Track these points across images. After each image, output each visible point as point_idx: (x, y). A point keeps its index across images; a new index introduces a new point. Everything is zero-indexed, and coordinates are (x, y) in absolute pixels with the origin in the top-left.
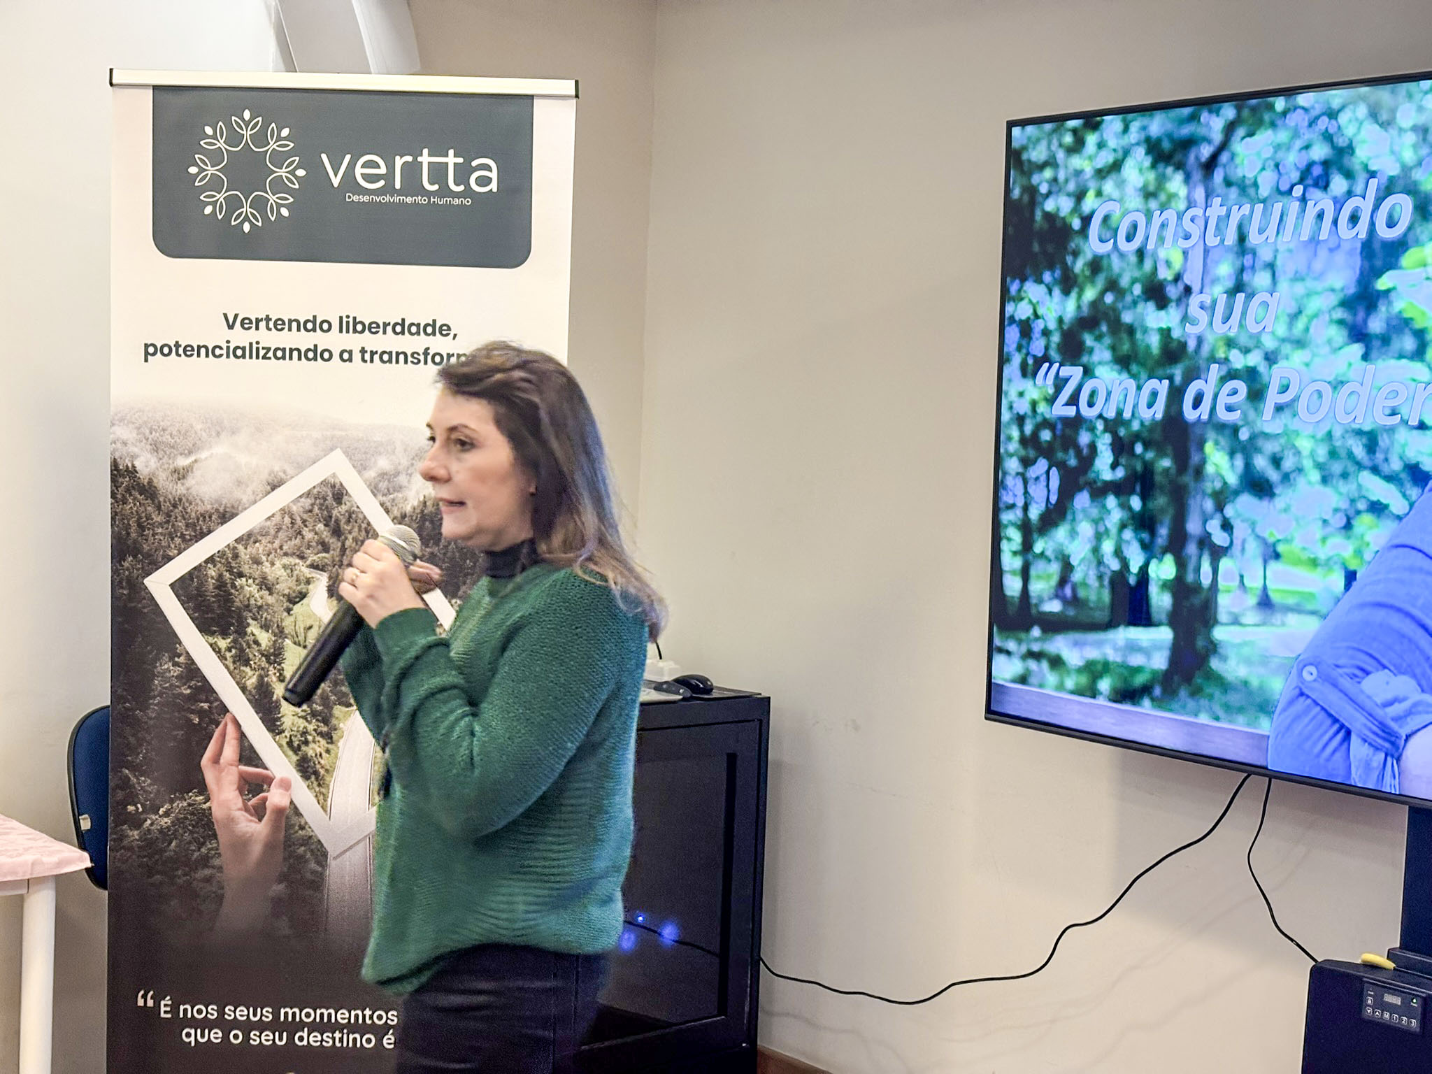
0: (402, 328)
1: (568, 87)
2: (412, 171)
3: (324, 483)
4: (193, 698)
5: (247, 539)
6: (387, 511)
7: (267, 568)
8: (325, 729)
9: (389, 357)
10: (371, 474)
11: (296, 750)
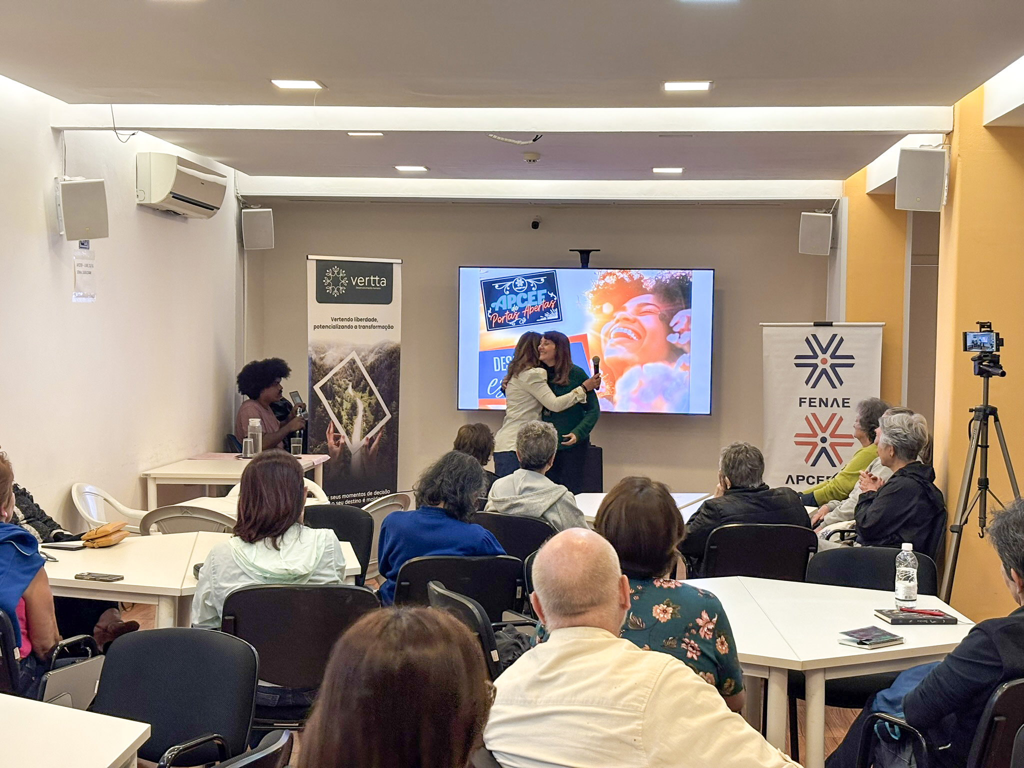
0: (367, 320)
1: (400, 261)
2: (369, 281)
3: (351, 359)
4: (325, 417)
5: (335, 375)
6: (364, 366)
7: (340, 382)
8: (351, 422)
9: (364, 327)
10: (361, 357)
11: (346, 428)
